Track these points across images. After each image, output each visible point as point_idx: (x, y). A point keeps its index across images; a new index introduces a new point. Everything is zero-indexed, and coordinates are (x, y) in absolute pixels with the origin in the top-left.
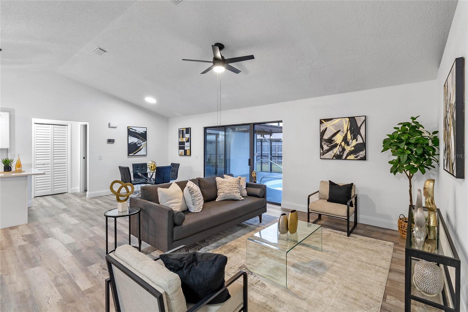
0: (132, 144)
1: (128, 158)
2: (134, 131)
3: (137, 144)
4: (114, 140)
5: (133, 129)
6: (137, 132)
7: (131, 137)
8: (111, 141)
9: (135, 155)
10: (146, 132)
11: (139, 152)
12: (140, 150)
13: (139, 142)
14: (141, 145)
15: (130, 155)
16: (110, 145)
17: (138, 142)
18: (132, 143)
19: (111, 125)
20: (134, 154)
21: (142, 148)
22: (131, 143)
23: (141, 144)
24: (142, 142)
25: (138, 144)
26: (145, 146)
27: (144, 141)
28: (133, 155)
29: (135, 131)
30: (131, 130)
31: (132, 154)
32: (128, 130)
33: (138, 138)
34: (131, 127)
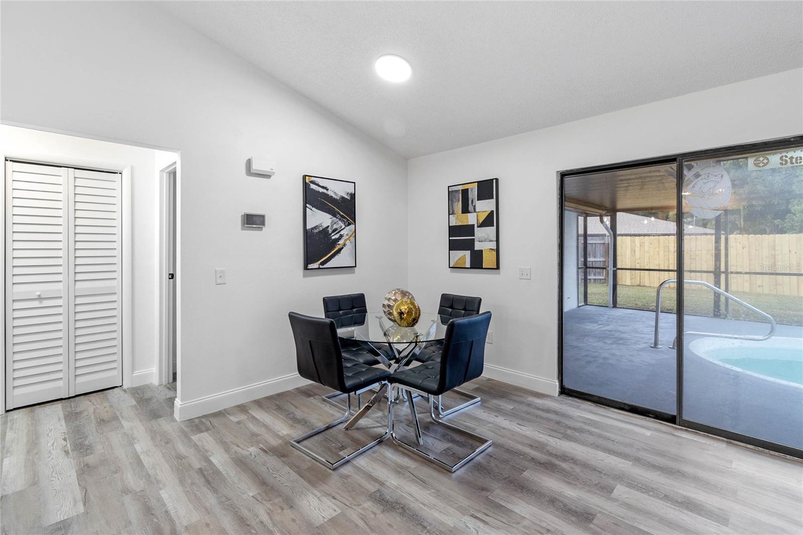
0: (316, 231)
1: (305, 276)
2: (321, 190)
3: (330, 231)
4: (263, 217)
5: (318, 185)
6: (330, 193)
7: (314, 209)
8: (253, 221)
9: (325, 266)
10: (353, 196)
11: (336, 257)
12: (339, 251)
13: (335, 227)
14: (341, 236)
15: (310, 266)
16: (252, 234)
17: (332, 226)
18: (315, 228)
19: (255, 167)
20: (322, 264)
21: (344, 245)
22: (312, 229)
23: (342, 233)
24: (343, 226)
25: (334, 231)
26: (352, 239)
27: (349, 224)
28: (319, 268)
29: (325, 191)
30: (313, 186)
31: (316, 265)
32: (306, 186)
33: (334, 214)
34: (313, 179)
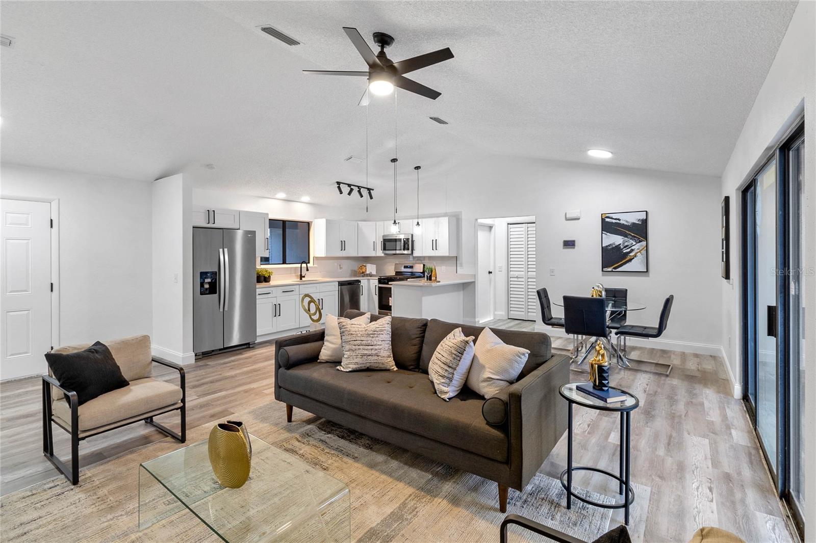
0: (609, 248)
1: (603, 275)
2: (614, 221)
3: (622, 247)
4: (574, 241)
5: (612, 218)
6: (621, 222)
7: (608, 234)
8: (569, 244)
9: (617, 270)
10: (645, 222)
11: (627, 264)
12: (630, 260)
13: (626, 244)
14: (632, 250)
15: (605, 269)
16: (569, 251)
17: (624, 244)
18: (609, 246)
19: (570, 215)
20: (615, 268)
21: (635, 256)
22: (607, 246)
23: (633, 248)
24: (634, 243)
25: (625, 247)
26: (644, 252)
27: (640, 242)
28: (612, 271)
29: (618, 221)
30: (607, 220)
31: (610, 269)
32: (603, 220)
33: (625, 235)
34: (607, 215)
